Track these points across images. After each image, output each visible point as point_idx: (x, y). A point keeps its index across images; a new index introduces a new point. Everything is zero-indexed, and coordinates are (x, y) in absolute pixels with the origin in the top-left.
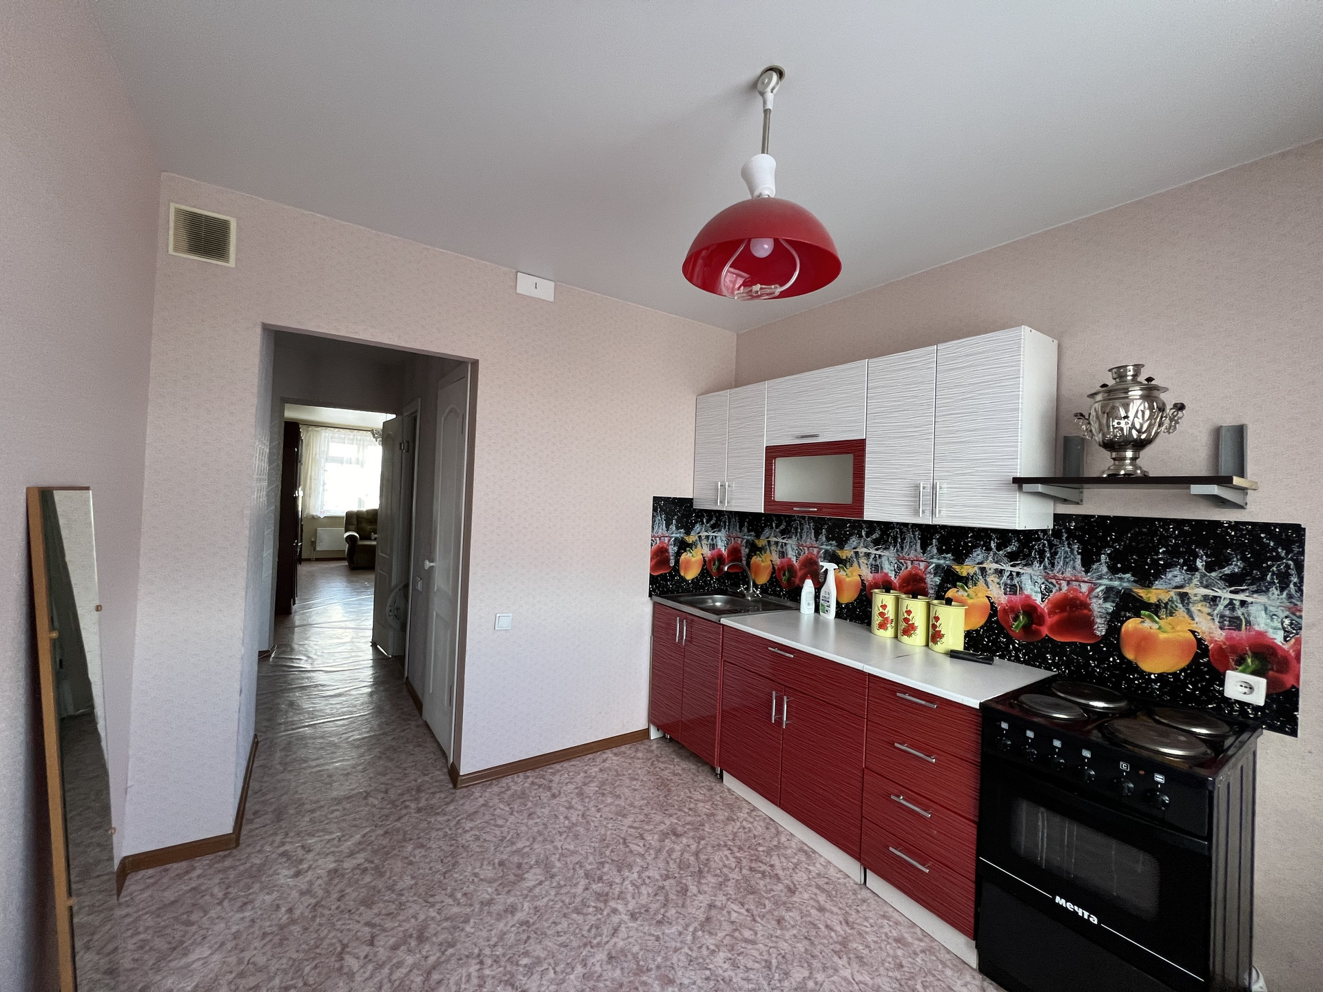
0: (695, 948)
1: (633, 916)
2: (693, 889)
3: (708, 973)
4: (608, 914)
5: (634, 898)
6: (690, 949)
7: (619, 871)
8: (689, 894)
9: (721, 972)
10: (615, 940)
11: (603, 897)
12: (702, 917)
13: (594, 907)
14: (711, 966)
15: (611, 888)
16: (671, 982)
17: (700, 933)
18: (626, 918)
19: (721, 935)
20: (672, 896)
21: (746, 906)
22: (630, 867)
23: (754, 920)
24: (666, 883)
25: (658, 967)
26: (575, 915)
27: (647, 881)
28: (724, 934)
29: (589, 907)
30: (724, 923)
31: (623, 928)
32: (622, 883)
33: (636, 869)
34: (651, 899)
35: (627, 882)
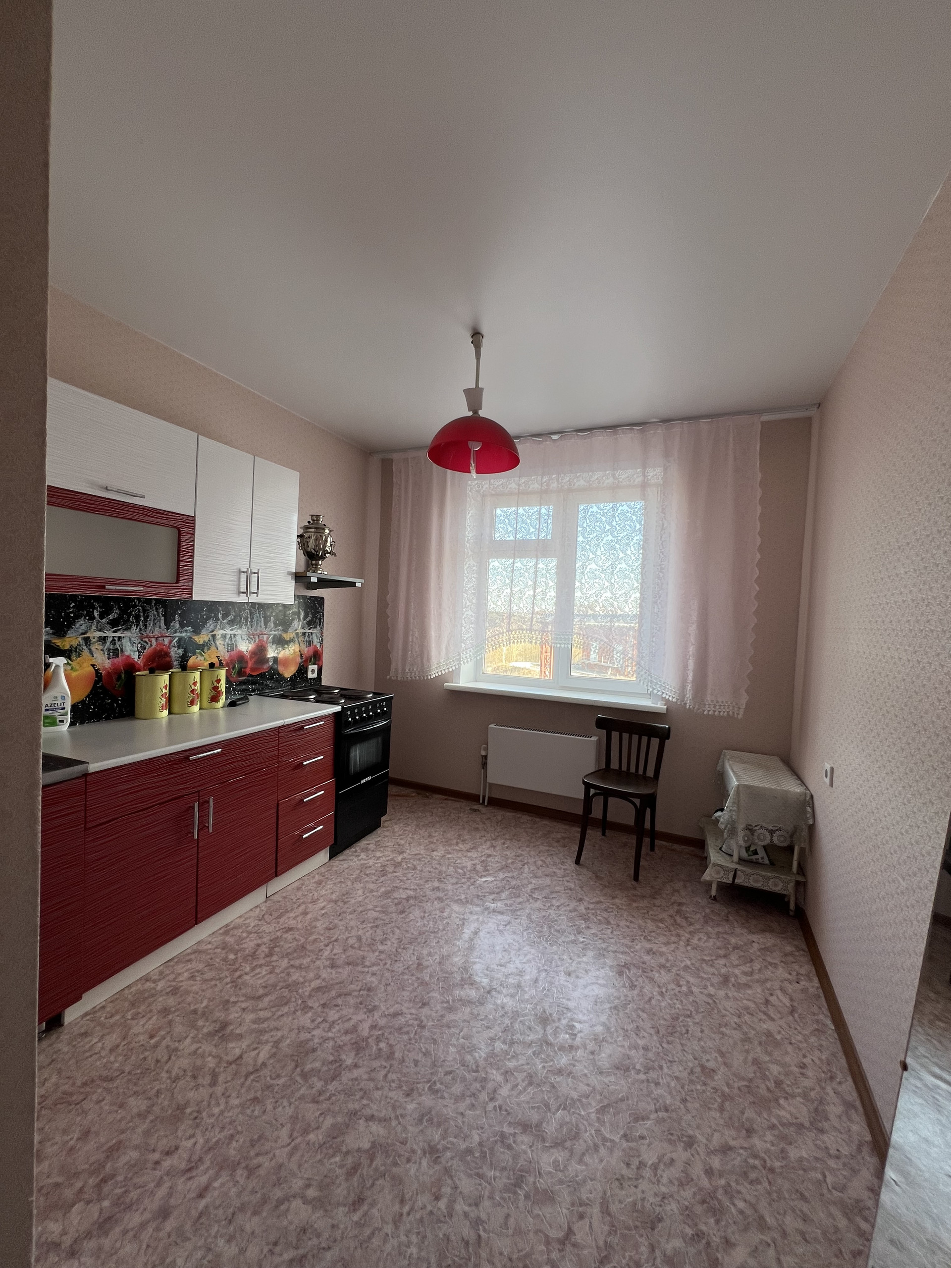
0: (384, 962)
1: (371, 1010)
2: (315, 984)
3: (399, 950)
4: (380, 1029)
5: (350, 1019)
6: (386, 964)
7: (314, 1050)
8: (324, 984)
9: (395, 945)
10: (405, 1010)
11: (359, 1047)
12: (348, 969)
13: (378, 1045)
14: (394, 950)
15: (345, 1045)
16: (419, 964)
17: (367, 963)
18: (377, 1015)
19: (361, 953)
20: (333, 993)
21: (323, 947)
22: (302, 1044)
23: (336, 940)
24: (316, 1005)
25: (412, 975)
26: (397, 1055)
27: (320, 1020)
28: (360, 952)
29: (380, 1050)
30: (348, 954)
31: (391, 1010)
32: (333, 1039)
33: (304, 1036)
34: (343, 1007)
35: (330, 1035)
